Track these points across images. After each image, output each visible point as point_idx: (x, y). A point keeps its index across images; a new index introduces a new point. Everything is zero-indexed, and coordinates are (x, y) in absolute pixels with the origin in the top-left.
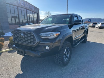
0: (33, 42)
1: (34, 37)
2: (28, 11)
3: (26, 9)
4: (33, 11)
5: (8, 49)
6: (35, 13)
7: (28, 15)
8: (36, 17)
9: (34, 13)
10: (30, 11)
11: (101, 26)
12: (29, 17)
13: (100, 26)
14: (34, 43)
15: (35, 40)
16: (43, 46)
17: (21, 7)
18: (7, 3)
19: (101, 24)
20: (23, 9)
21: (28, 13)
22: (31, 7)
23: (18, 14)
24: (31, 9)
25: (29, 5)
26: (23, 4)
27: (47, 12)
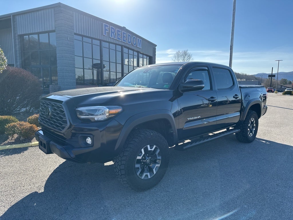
0: (62, 125)
1: (64, 115)
2: (125, 50)
3: (122, 46)
4: (138, 52)
6: (145, 56)
9: (141, 55)
10: (131, 52)
12: (129, 65)
14: (63, 128)
15: (65, 122)
16: (81, 135)
17: (109, 43)
18: (76, 34)
20: (112, 46)
21: (125, 55)
22: (133, 40)
23: (100, 59)
24: (133, 46)
25: (129, 36)
26: (114, 34)
27: (179, 52)
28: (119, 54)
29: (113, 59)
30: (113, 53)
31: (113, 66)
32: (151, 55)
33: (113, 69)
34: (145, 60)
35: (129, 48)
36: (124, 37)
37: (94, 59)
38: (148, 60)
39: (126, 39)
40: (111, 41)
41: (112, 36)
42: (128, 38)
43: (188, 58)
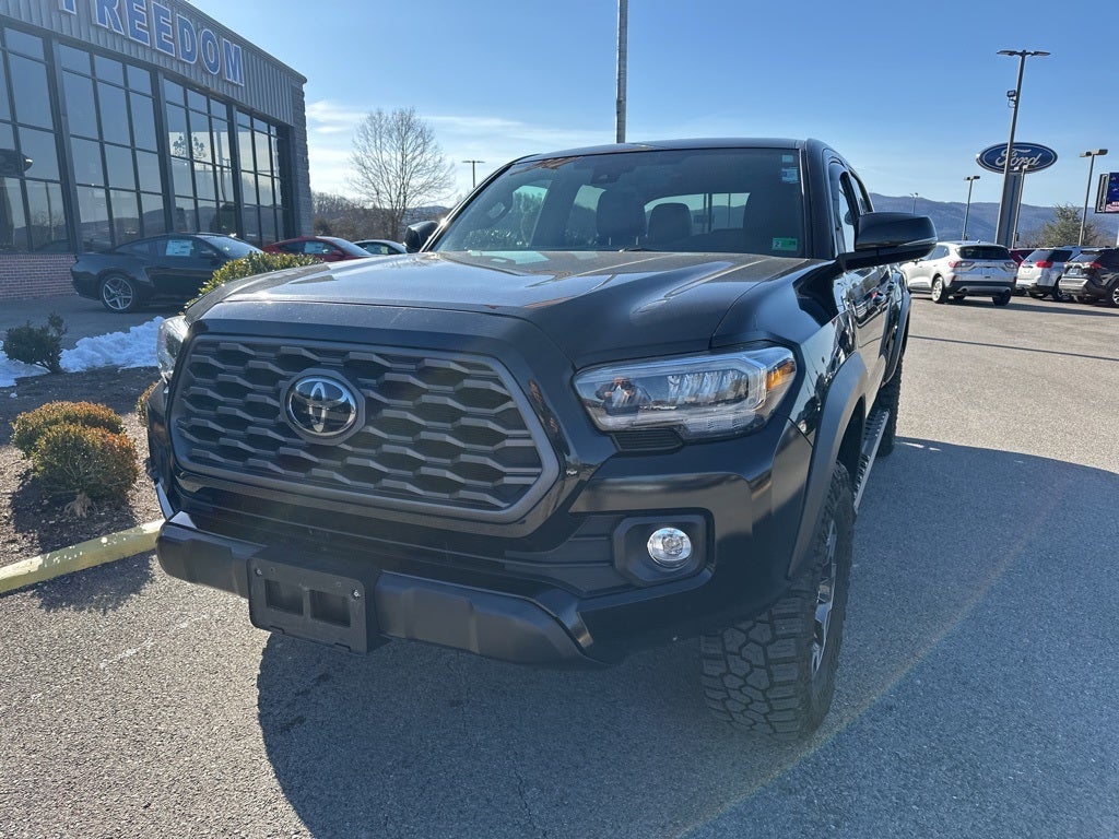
1: (514, 412)
2: (172, 91)
3: (154, 71)
4: (229, 103)
5: (27, 553)
6: (258, 124)
7: (174, 137)
8: (264, 165)
9: (242, 118)
10: (197, 100)
11: (953, 281)
12: (192, 161)
13: (947, 276)
14: (514, 493)
17: (92, 50)
19: (955, 257)
20: (108, 69)
21: (174, 115)
22: (205, 49)
23: (51, 128)
24: (207, 73)
25: (184, 24)
26: (112, 12)
27: (380, 114)
28: (144, 109)
29: (116, 131)
30: (112, 99)
31: (119, 160)
32: (289, 120)
33: (121, 175)
34: (261, 139)
35: (186, 84)
36: (161, 28)
37: (21, 125)
38: (272, 139)
39: (169, 39)
40: (102, 44)
41: (102, 19)
42: (182, 33)
43: (420, 141)
